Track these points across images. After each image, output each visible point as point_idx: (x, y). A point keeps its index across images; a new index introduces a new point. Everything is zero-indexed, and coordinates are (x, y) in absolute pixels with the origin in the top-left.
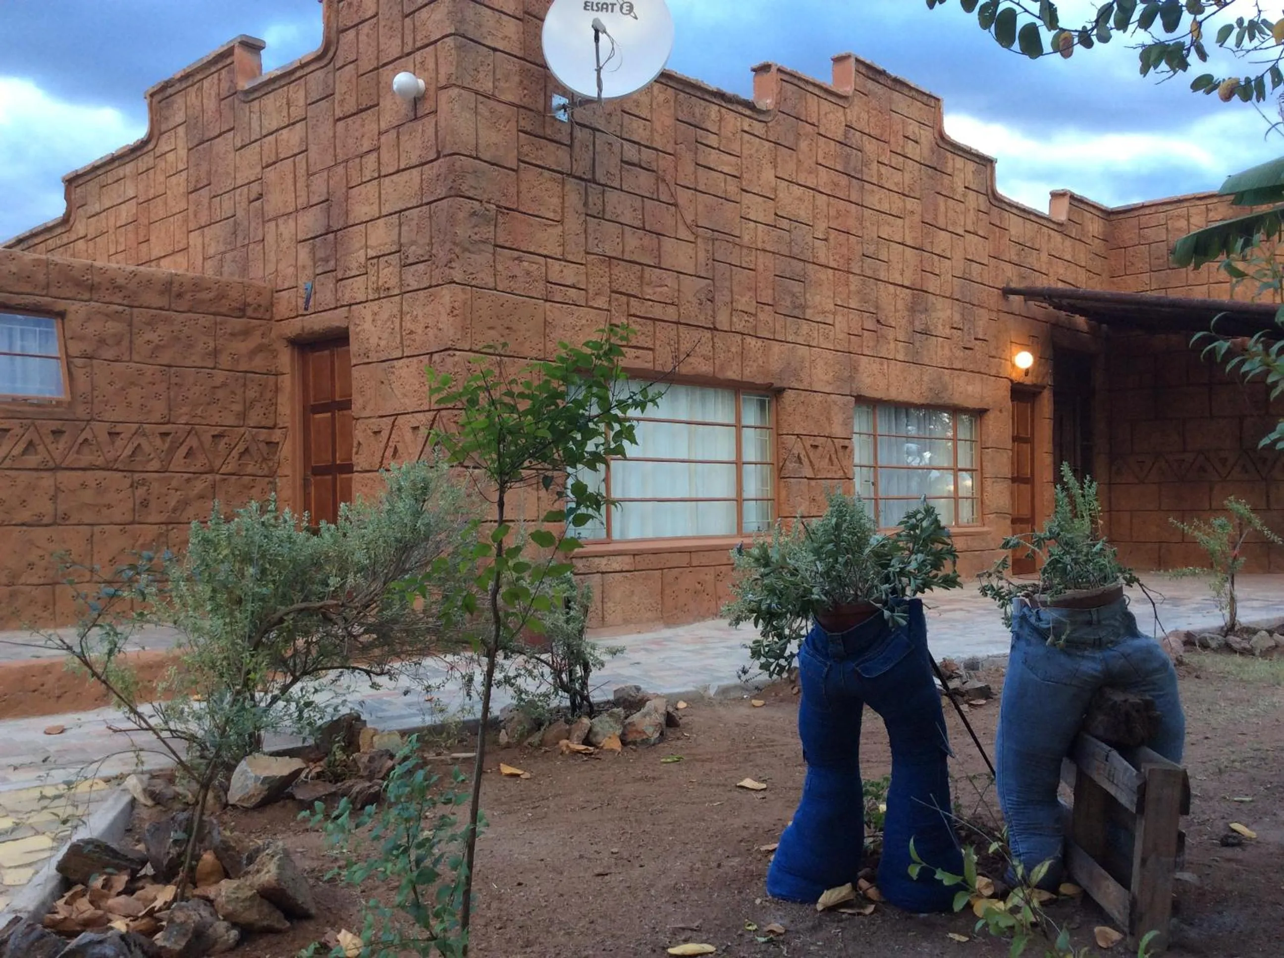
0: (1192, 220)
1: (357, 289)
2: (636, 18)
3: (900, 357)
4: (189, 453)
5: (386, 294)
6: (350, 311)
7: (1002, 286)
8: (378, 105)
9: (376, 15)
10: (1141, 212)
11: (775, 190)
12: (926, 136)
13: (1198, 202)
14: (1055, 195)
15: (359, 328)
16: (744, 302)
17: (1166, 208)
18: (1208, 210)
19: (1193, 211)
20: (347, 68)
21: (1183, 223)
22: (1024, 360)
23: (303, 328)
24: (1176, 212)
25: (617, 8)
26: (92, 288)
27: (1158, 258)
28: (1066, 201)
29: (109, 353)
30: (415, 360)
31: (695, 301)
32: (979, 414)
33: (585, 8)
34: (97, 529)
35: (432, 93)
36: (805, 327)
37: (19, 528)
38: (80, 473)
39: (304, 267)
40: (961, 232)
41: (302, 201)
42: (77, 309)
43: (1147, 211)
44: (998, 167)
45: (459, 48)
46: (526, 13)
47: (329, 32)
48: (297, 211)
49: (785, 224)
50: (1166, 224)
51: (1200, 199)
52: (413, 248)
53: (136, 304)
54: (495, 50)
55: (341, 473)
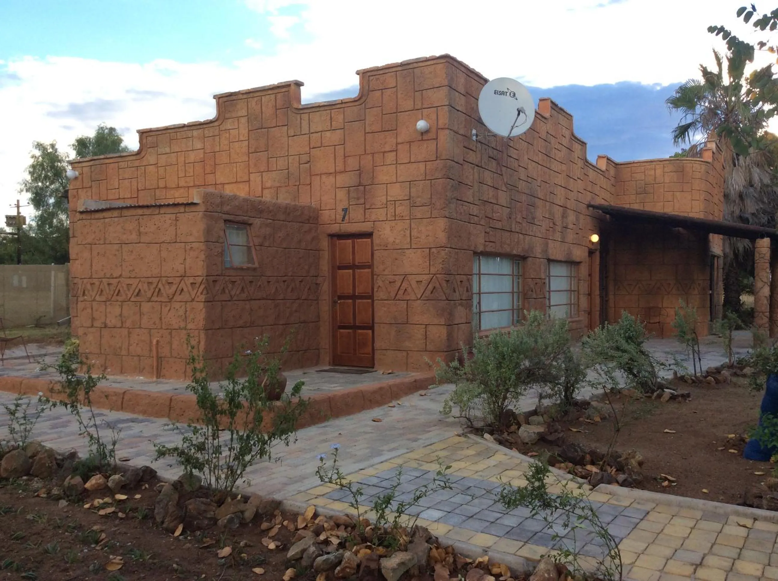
0: (657, 171)
1: (380, 214)
2: (517, 99)
3: (559, 240)
4: (292, 290)
5: (401, 218)
6: (374, 224)
7: (587, 203)
8: (396, 130)
9: (396, 86)
10: (632, 165)
11: (528, 164)
12: (567, 133)
13: (660, 163)
14: (599, 157)
15: (380, 233)
16: (519, 219)
17: (645, 164)
18: (664, 167)
19: (657, 167)
20: (375, 109)
21: (652, 172)
22: (595, 238)
23: (340, 230)
24: (649, 167)
25: (508, 94)
26: (261, 211)
27: (640, 188)
28: (605, 160)
29: (267, 244)
30: (419, 250)
31: (507, 219)
32: (578, 263)
33: (495, 93)
34: (264, 328)
35: (434, 130)
36: (535, 227)
37: (239, 329)
38: (257, 302)
39: (341, 200)
40: (576, 179)
41: (340, 167)
42: (257, 222)
43: (635, 165)
44: (587, 146)
45: (450, 111)
46: (467, 93)
47: (363, 91)
48: (335, 172)
49: (530, 180)
50: (645, 172)
51: (660, 161)
52: (419, 199)
53: (276, 219)
54: (458, 111)
55: (358, 299)
